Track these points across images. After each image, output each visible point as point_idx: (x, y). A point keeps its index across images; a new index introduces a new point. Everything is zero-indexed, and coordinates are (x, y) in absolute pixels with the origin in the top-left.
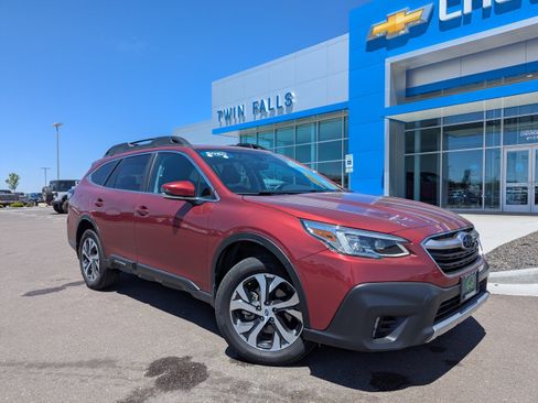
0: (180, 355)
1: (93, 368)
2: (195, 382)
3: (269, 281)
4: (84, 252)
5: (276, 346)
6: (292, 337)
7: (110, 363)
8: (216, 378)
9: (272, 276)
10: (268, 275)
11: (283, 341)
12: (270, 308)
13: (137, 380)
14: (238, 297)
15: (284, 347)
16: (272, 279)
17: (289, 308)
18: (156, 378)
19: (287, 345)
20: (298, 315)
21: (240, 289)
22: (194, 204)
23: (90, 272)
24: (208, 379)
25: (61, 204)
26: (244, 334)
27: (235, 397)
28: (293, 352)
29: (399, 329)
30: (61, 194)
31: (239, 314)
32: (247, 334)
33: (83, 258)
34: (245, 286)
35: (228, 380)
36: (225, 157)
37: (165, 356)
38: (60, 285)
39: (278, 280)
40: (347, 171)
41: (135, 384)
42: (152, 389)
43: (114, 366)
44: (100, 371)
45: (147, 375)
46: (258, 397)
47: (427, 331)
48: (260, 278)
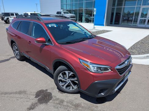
0: (44, 89)
1: (20, 94)
2: (49, 100)
3: (69, 73)
4: (14, 49)
5: (71, 89)
6: (75, 87)
7: (24, 92)
8: (55, 98)
9: (70, 72)
10: (69, 72)
11: (73, 88)
12: (69, 80)
13: (33, 99)
14: (60, 76)
15: (73, 89)
16: (70, 73)
17: (75, 80)
18: (38, 98)
19: (74, 89)
20: (77, 82)
21: (61, 74)
22: (46, 45)
23: (17, 55)
24: (52, 99)
25: (7, 21)
26: (62, 86)
27: (60, 106)
28: (76, 91)
29: (105, 92)
30: (6, 18)
31: (61, 80)
32: (63, 86)
33: (14, 51)
34: (62, 74)
35: (58, 99)
36: (55, 26)
37: (40, 89)
38: (9, 58)
39: (72, 73)
40: (94, 14)
41: (32, 101)
42: (37, 103)
43: (26, 94)
44: (22, 96)
45: (35, 97)
46: (66, 106)
47: (113, 91)
48: (67, 72)
